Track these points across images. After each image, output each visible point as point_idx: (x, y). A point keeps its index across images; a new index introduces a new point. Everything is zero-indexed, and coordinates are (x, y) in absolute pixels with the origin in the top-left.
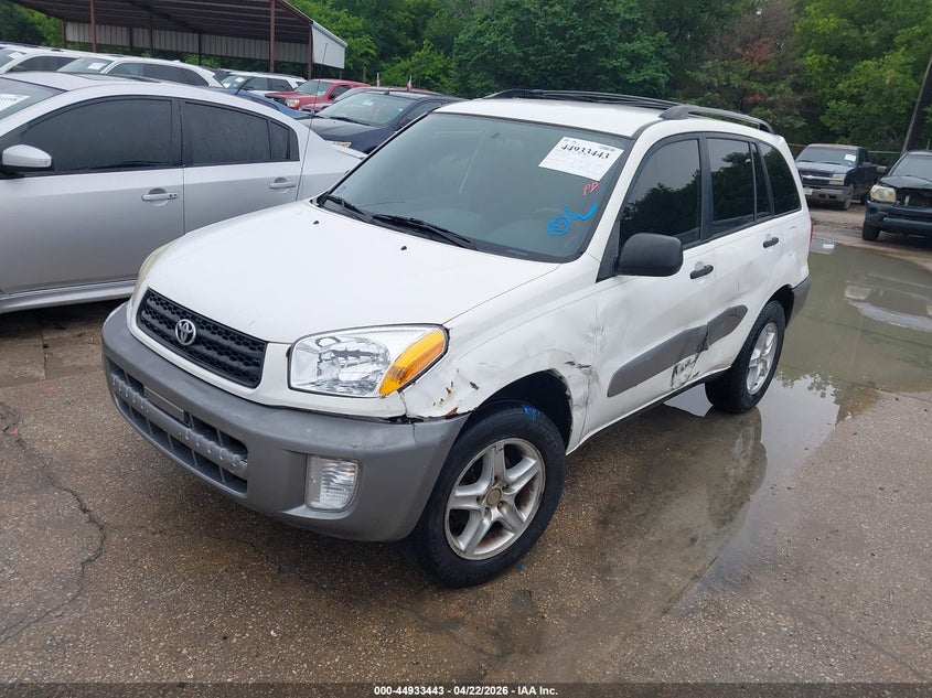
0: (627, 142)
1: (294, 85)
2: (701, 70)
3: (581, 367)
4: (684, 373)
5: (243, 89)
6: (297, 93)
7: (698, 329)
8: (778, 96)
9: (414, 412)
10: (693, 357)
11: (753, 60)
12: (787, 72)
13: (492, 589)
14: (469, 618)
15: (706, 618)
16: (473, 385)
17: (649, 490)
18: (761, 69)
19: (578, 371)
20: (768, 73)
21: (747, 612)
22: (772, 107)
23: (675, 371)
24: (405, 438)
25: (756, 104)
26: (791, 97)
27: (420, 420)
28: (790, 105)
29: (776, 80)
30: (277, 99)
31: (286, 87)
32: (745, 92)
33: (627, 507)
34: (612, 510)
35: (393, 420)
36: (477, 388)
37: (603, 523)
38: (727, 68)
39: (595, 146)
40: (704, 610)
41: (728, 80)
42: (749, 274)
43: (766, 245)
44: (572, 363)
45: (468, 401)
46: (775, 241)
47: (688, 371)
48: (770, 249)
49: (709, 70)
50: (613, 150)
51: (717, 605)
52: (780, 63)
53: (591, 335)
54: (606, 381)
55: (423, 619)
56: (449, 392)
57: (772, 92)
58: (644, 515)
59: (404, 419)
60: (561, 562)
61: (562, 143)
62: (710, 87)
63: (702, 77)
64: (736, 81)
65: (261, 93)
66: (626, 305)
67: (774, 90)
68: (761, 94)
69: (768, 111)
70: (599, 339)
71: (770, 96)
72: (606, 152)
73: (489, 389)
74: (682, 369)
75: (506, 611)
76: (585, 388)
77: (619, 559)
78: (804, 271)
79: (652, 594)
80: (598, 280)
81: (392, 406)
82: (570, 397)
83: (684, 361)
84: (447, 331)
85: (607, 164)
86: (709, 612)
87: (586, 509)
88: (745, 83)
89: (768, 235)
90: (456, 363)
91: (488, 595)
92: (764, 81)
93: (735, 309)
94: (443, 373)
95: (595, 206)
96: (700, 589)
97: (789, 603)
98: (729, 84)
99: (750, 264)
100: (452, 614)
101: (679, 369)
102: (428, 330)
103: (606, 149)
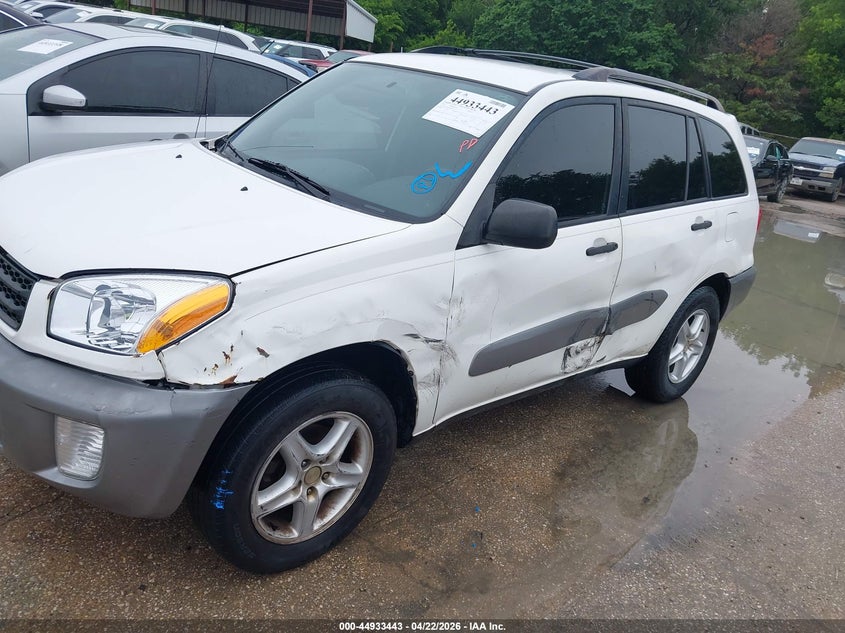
0: (520, 98)
1: (326, 54)
2: (705, 62)
3: (428, 341)
4: (581, 356)
5: (281, 55)
6: (328, 62)
7: (597, 311)
8: (777, 90)
9: (175, 376)
10: (591, 341)
11: (755, 54)
12: (788, 68)
13: (446, 527)
14: (419, 553)
15: (649, 576)
16: (262, 352)
17: (610, 448)
18: (762, 64)
19: (424, 345)
20: (769, 67)
21: (691, 574)
22: (770, 100)
23: (568, 353)
24: (159, 406)
25: (755, 96)
26: (789, 91)
27: (185, 386)
28: (788, 100)
29: (777, 74)
30: (309, 66)
31: (319, 56)
32: (745, 85)
33: (586, 463)
34: (571, 463)
35: (152, 384)
36: (267, 356)
37: (560, 475)
38: (729, 61)
39: (485, 100)
40: (649, 568)
41: (730, 72)
42: (670, 256)
43: (695, 228)
44: (415, 336)
45: (251, 369)
46: (707, 225)
47: (586, 355)
48: (701, 233)
49: (712, 61)
50: (503, 106)
51: (662, 565)
52: (781, 60)
53: (444, 306)
54: (466, 359)
55: (376, 549)
56: (227, 357)
57: (772, 86)
58: (602, 471)
59: (164, 384)
60: (515, 508)
61: (453, 95)
62: (712, 78)
63: (705, 68)
64: (738, 73)
65: (296, 60)
66: (495, 276)
67: (774, 84)
68: (761, 87)
69: (766, 104)
70: (455, 311)
71: (769, 89)
72: (495, 107)
73: (284, 357)
74: (577, 353)
75: (456, 549)
76: (436, 365)
77: (572, 511)
78: (746, 261)
79: (600, 547)
80: (459, 247)
81: (147, 367)
82: (412, 373)
83: (578, 344)
84: (234, 285)
85: (492, 120)
86: (654, 571)
87: (546, 460)
88: (746, 76)
89: (699, 218)
90: (241, 325)
91: (441, 532)
92: (765, 76)
93: (652, 293)
94: (221, 334)
95: (467, 166)
96: (647, 548)
97: (734, 571)
98: (731, 77)
99: (672, 246)
100: (404, 548)
101: (572, 352)
102: (211, 281)
103: (497, 104)
